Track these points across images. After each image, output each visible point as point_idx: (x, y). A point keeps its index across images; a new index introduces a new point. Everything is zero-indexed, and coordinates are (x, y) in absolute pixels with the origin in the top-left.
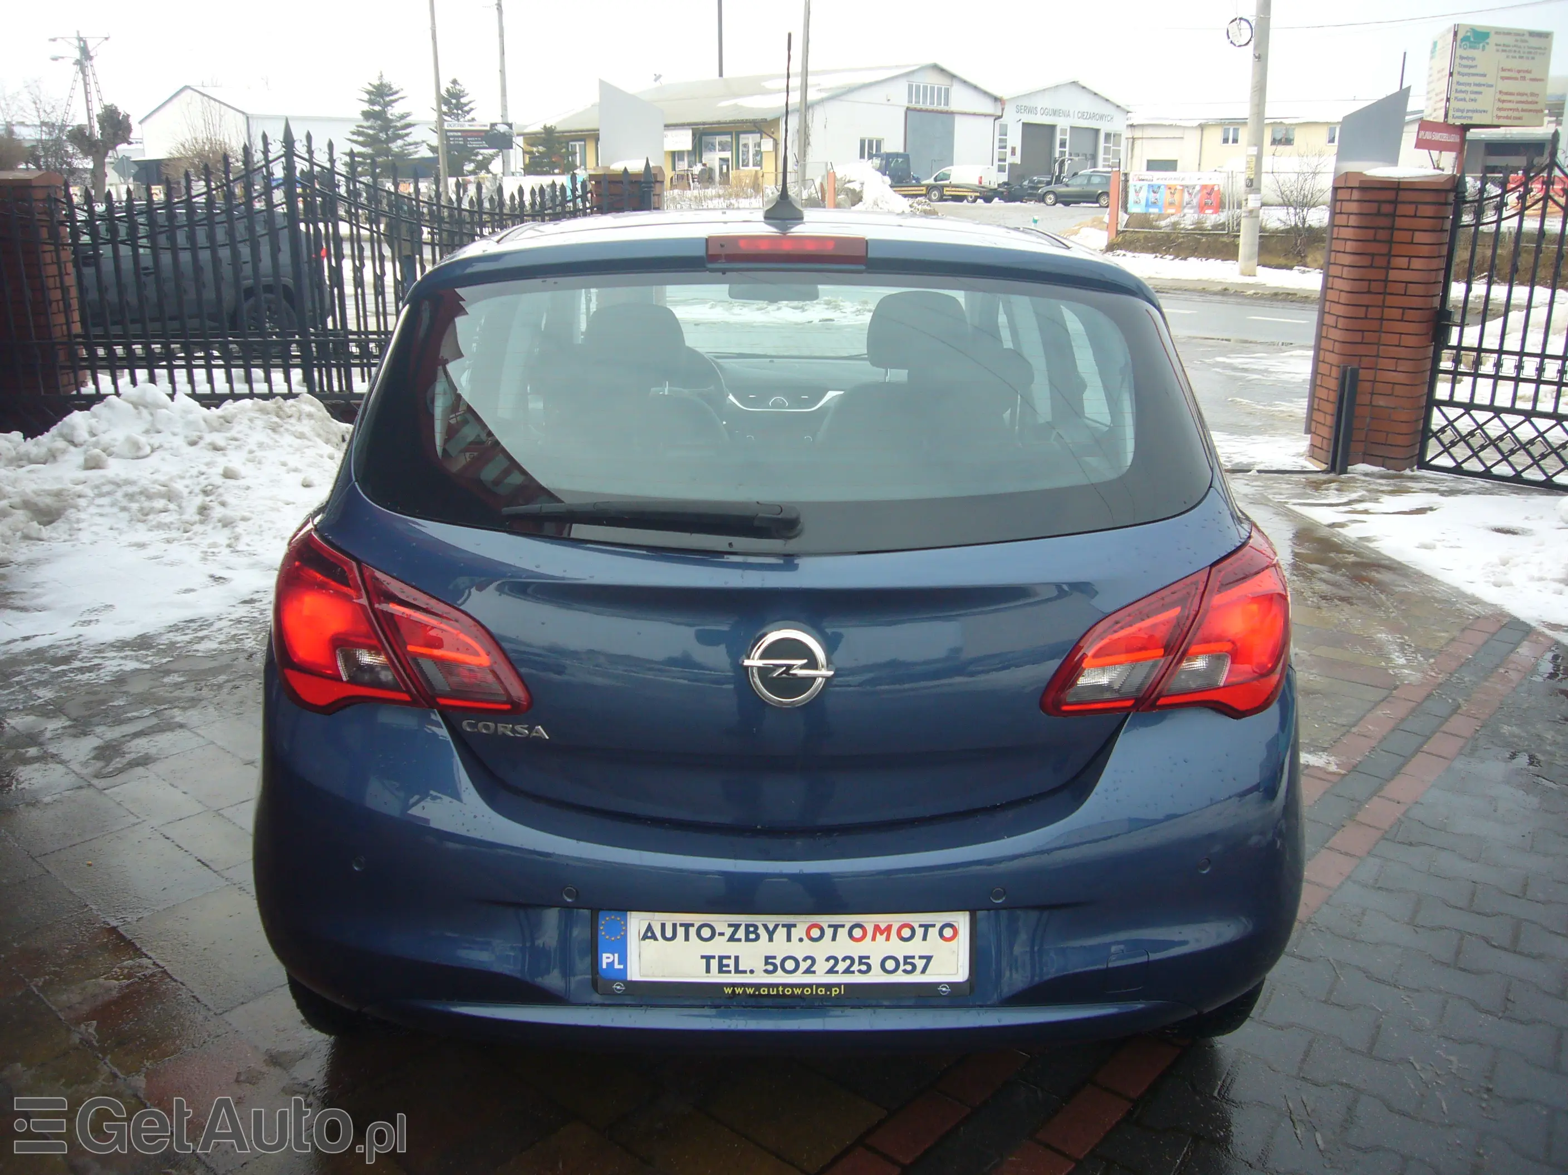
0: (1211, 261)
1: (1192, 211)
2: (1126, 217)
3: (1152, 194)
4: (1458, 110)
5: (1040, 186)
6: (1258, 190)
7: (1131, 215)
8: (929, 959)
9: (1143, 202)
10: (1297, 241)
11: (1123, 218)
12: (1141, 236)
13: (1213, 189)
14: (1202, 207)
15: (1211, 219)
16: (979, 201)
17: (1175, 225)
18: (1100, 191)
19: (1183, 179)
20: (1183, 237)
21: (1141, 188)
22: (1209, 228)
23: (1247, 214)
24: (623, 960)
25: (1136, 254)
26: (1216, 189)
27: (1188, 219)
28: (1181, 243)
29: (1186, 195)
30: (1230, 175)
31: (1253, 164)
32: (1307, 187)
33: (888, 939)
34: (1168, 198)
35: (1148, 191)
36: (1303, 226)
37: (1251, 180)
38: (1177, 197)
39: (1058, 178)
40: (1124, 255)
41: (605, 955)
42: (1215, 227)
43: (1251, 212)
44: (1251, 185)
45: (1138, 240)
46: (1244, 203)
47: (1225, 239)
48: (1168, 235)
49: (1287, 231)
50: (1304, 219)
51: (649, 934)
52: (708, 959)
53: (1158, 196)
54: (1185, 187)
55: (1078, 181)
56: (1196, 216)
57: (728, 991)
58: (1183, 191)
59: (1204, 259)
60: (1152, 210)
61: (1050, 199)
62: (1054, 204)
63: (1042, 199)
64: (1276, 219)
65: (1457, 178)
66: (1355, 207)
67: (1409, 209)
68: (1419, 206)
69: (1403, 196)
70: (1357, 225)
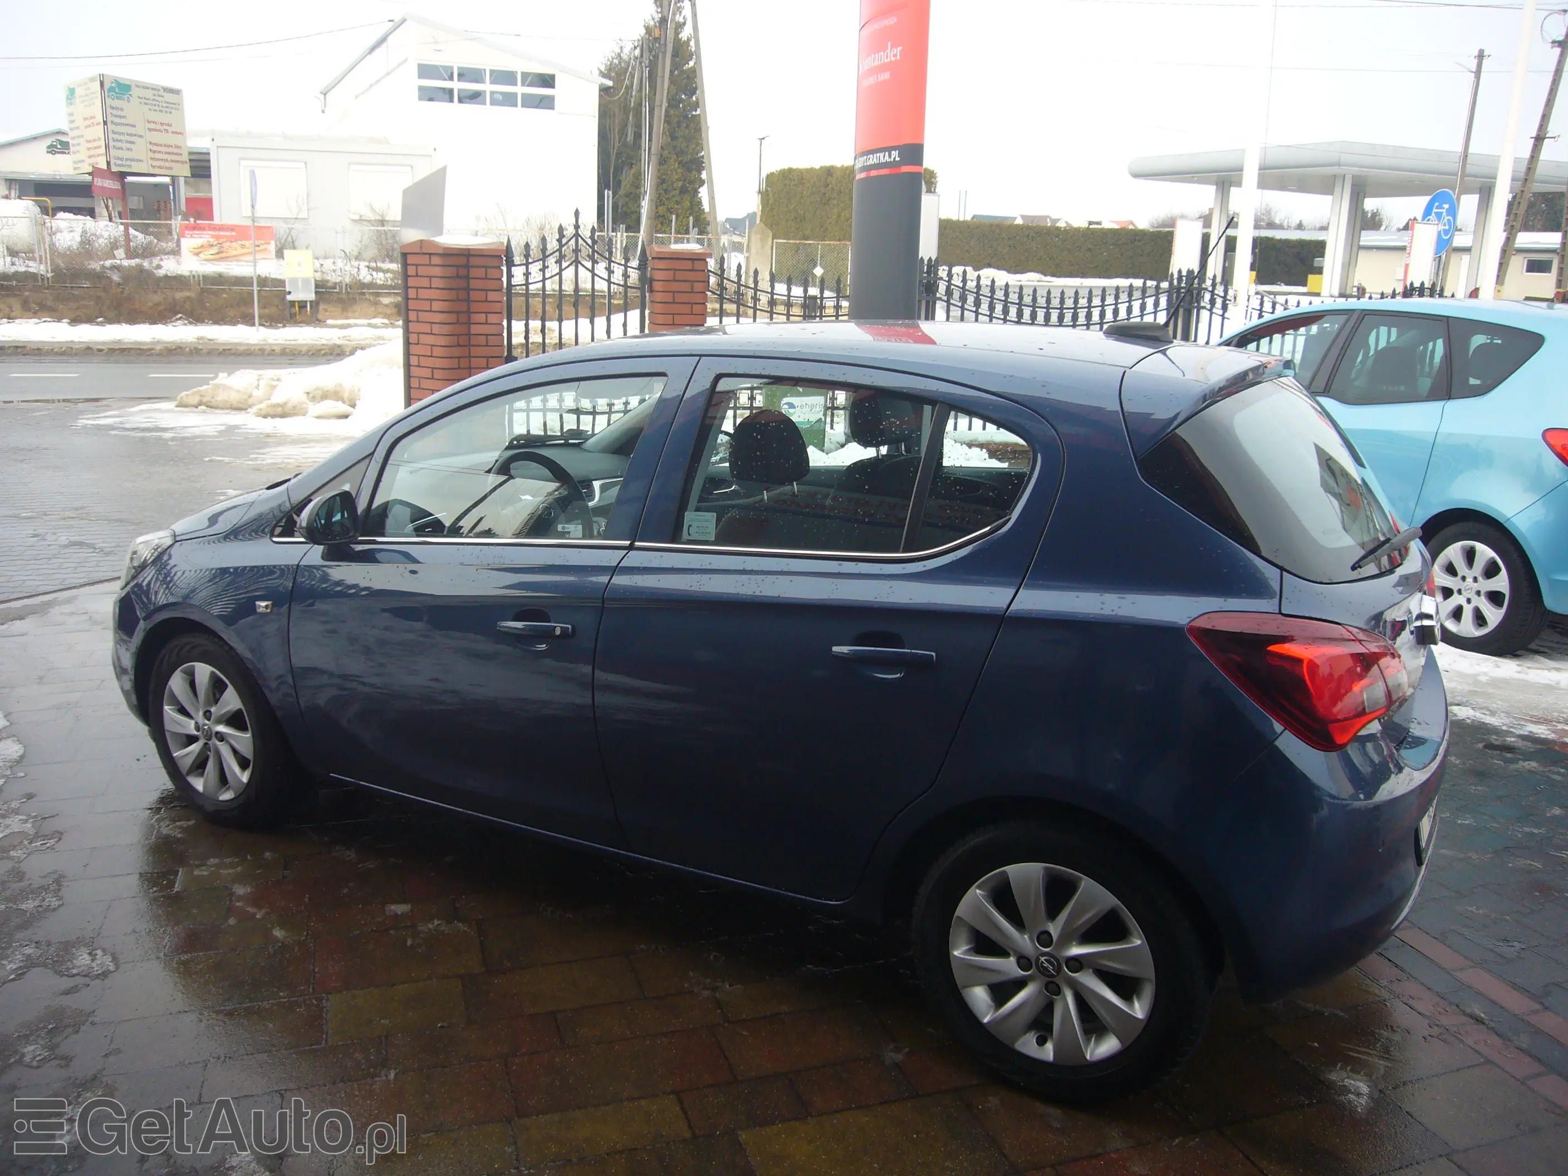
4: (118, 158)
65: (505, 244)
66: (437, 271)
67: (480, 273)
68: (488, 270)
69: (473, 261)
70: (441, 287)
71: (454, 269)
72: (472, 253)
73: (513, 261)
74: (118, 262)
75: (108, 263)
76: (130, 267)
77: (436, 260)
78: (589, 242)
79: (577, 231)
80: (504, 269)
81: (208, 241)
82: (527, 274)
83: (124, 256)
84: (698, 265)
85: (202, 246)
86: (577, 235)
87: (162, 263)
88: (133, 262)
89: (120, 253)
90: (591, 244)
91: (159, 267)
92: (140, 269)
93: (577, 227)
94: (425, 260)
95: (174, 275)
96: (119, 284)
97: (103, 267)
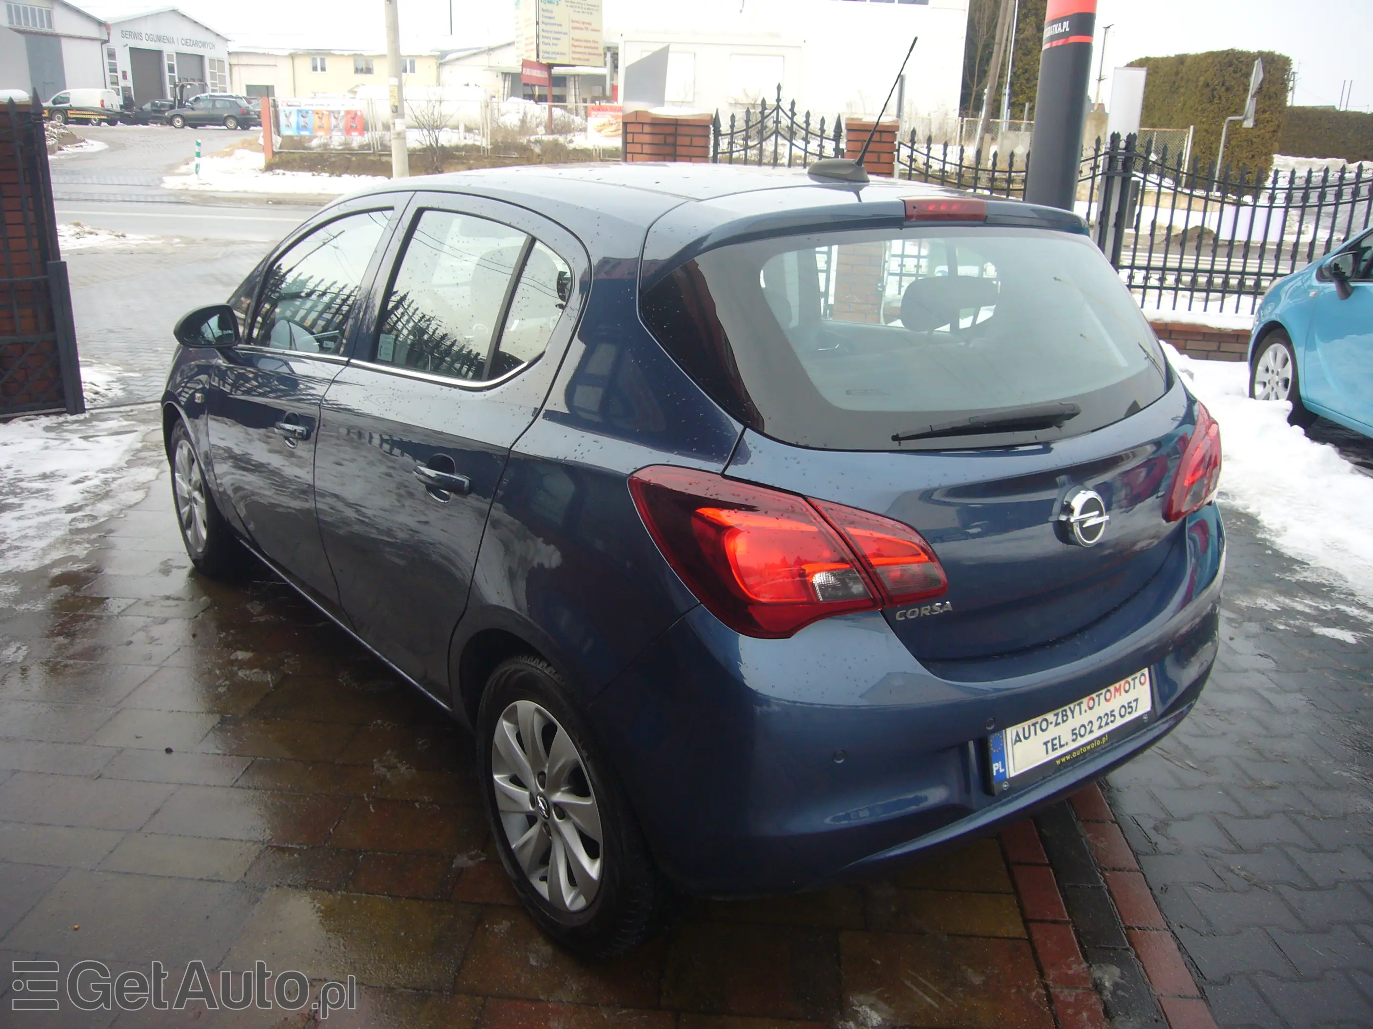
0: (363, 177)
1: (340, 134)
2: (279, 140)
3: (301, 118)
4: (547, 52)
5: (163, 109)
6: (402, 116)
7: (283, 137)
8: (1136, 700)
9: (294, 125)
10: (433, 158)
11: (277, 140)
12: (297, 156)
13: (356, 114)
14: (348, 130)
15: (357, 140)
16: (103, 124)
17: (325, 146)
18: (226, 115)
19: (328, 105)
20: (334, 157)
21: (290, 113)
22: (357, 148)
23: (396, 136)
24: (1004, 766)
25: (294, 173)
26: (359, 113)
27: (337, 141)
28: (334, 162)
29: (333, 119)
30: (370, 102)
31: (396, 95)
32: (436, 114)
33: (1120, 695)
34: (317, 122)
35: (298, 116)
36: (437, 145)
37: (396, 107)
38: (325, 121)
39: (180, 102)
40: (284, 174)
41: (994, 765)
42: (362, 147)
43: (399, 134)
44: (397, 111)
45: (294, 160)
46: (392, 126)
47: (372, 158)
48: (321, 155)
49: (424, 150)
50: (437, 140)
51: (1018, 740)
52: (1046, 743)
53: (307, 120)
54: (331, 112)
55: (201, 105)
56: (343, 138)
57: (1058, 762)
58: (329, 115)
59: (356, 176)
60: (303, 133)
61: (178, 122)
62: (183, 127)
63: (170, 122)
64: (416, 139)
65: (714, 117)
66: (647, 139)
67: (686, 141)
68: (693, 138)
69: (680, 130)
70: (649, 152)
71: (662, 137)
72: (679, 123)
73: (720, 131)
74: (540, 136)
75: (533, 138)
76: (549, 142)
77: (647, 129)
78: (790, 114)
79: (778, 103)
80: (712, 137)
81: (609, 121)
82: (731, 143)
83: (544, 132)
84: (886, 137)
85: (604, 125)
86: (778, 107)
87: (573, 139)
88: (550, 138)
89: (541, 130)
90: (790, 116)
91: (571, 141)
92: (556, 143)
93: (778, 100)
94: (638, 128)
95: (580, 148)
96: (539, 155)
97: (529, 141)
